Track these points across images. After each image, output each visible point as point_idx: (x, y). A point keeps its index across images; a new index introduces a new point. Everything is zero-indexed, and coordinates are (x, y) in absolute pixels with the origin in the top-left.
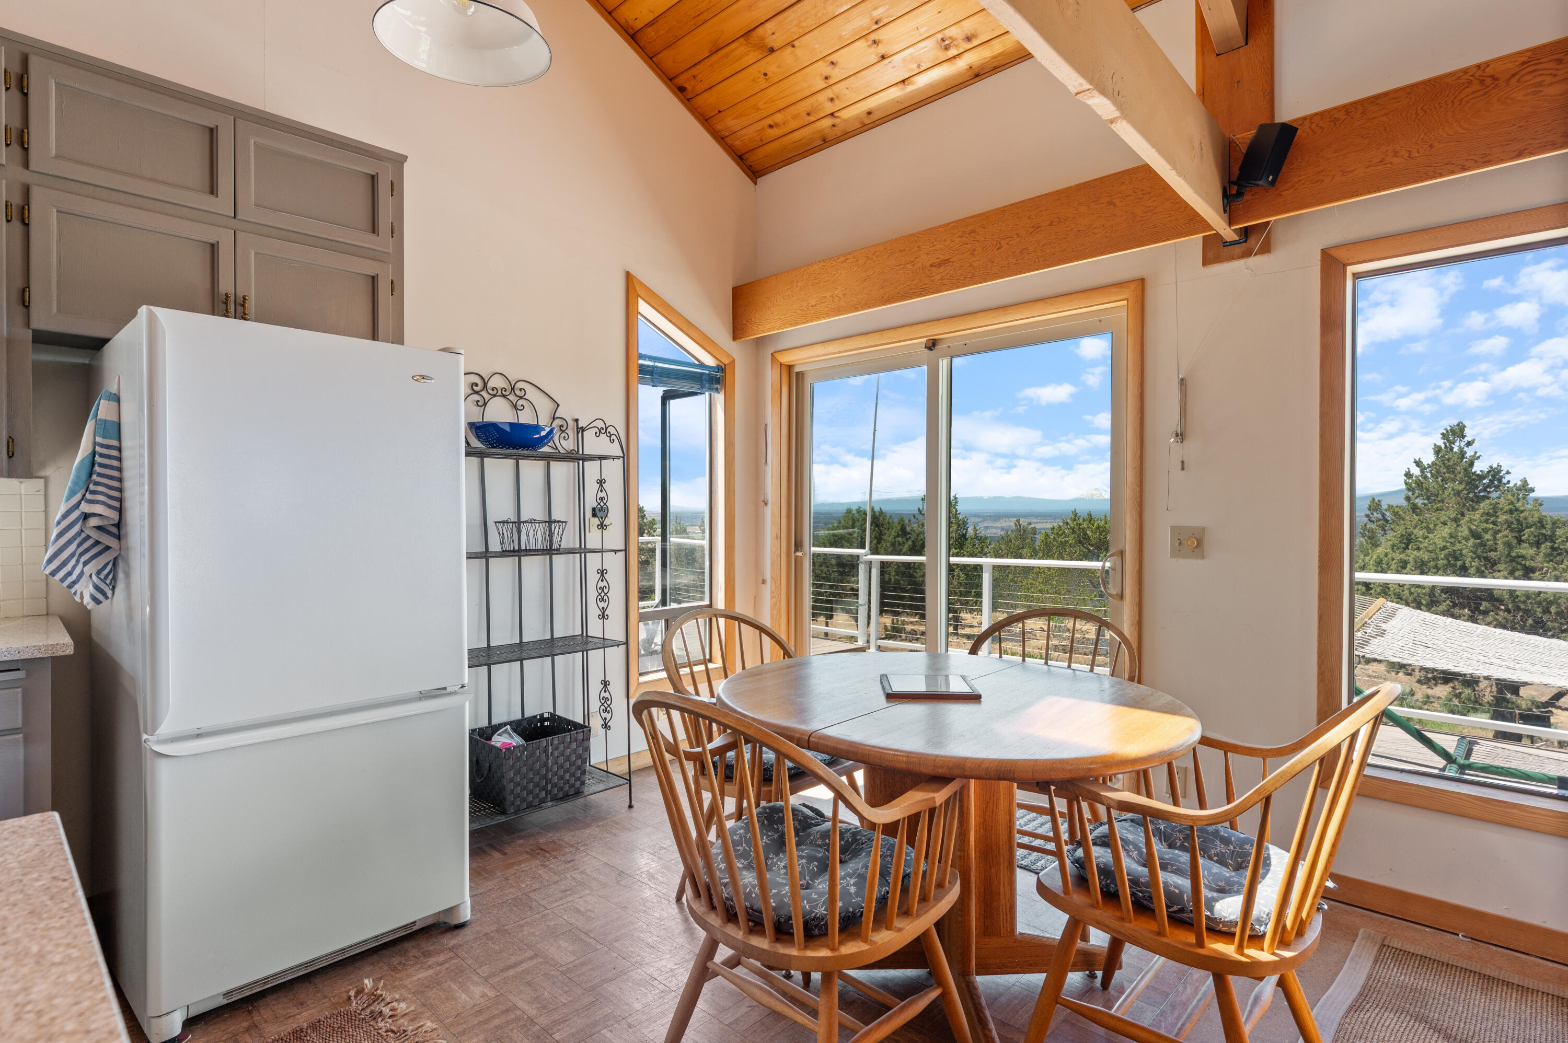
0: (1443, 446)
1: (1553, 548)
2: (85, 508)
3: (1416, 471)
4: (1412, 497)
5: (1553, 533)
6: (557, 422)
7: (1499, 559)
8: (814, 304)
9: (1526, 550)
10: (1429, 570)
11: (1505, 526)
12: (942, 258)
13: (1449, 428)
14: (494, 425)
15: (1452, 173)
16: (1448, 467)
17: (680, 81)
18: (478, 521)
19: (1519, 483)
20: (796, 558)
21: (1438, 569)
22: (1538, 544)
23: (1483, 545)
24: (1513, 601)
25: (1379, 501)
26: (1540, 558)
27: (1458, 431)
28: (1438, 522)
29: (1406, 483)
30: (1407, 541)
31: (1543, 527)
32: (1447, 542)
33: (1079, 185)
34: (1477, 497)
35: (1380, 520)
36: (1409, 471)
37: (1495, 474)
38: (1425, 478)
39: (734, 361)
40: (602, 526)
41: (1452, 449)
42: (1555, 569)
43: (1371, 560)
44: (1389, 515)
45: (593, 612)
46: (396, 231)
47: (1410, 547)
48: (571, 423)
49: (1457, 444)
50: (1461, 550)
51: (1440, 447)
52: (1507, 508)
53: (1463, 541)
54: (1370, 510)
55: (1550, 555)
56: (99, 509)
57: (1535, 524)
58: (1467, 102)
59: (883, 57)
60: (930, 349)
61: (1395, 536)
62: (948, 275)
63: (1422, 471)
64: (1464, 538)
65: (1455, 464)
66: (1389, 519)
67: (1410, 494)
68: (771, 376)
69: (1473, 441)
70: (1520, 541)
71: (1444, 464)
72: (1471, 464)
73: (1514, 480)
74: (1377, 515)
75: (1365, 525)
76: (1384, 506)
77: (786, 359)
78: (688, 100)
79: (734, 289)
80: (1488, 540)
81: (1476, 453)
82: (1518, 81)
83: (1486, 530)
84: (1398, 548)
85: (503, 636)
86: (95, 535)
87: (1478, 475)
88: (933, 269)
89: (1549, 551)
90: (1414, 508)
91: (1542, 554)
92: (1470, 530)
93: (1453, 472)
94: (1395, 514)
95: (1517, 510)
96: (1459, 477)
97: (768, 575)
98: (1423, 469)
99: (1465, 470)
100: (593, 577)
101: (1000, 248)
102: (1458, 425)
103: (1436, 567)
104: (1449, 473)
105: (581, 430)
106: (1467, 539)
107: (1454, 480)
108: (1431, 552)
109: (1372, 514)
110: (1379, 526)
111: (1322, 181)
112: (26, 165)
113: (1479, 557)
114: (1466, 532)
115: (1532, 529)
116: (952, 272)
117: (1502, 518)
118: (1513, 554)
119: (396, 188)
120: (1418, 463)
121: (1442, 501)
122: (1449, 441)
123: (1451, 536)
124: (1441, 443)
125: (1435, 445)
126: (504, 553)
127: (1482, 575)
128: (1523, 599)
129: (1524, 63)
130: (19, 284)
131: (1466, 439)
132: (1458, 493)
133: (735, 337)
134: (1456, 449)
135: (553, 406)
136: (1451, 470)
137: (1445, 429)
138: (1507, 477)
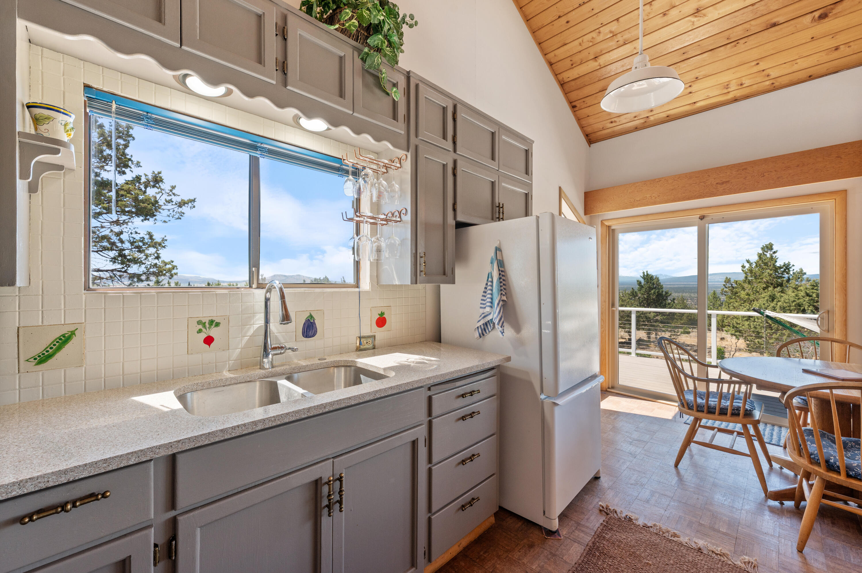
0: (762, 254)
4: (747, 277)
8: (638, 200)
12: (724, 180)
13: (765, 246)
16: (764, 263)
17: (576, 103)
20: (613, 311)
27: (769, 247)
28: (760, 288)
29: (743, 271)
33: (816, 149)
34: (778, 276)
35: (730, 287)
36: (744, 265)
37: (787, 267)
38: (753, 268)
41: (766, 255)
44: (735, 285)
49: (769, 252)
51: (760, 254)
54: (725, 282)
59: (690, 93)
60: (702, 219)
62: (728, 188)
65: (768, 262)
67: (746, 275)
68: (601, 231)
69: (777, 251)
71: (762, 261)
72: (776, 262)
73: (796, 269)
74: (728, 285)
76: (732, 280)
77: (607, 223)
78: (575, 111)
79: (585, 193)
81: (778, 257)
87: (779, 267)
88: (718, 185)
90: (749, 282)
94: (739, 284)
96: (770, 267)
98: (751, 264)
99: (773, 264)
101: (763, 176)
102: (769, 244)
104: (765, 265)
107: (768, 269)
109: (726, 284)
110: (730, 290)
112: (455, 151)
116: (731, 187)
119: (531, 155)
120: (749, 261)
122: (765, 251)
124: (761, 252)
125: (758, 253)
130: (453, 201)
131: (773, 251)
132: (770, 275)
133: (586, 214)
134: (768, 255)
136: (766, 264)
137: (763, 246)
138: (793, 267)
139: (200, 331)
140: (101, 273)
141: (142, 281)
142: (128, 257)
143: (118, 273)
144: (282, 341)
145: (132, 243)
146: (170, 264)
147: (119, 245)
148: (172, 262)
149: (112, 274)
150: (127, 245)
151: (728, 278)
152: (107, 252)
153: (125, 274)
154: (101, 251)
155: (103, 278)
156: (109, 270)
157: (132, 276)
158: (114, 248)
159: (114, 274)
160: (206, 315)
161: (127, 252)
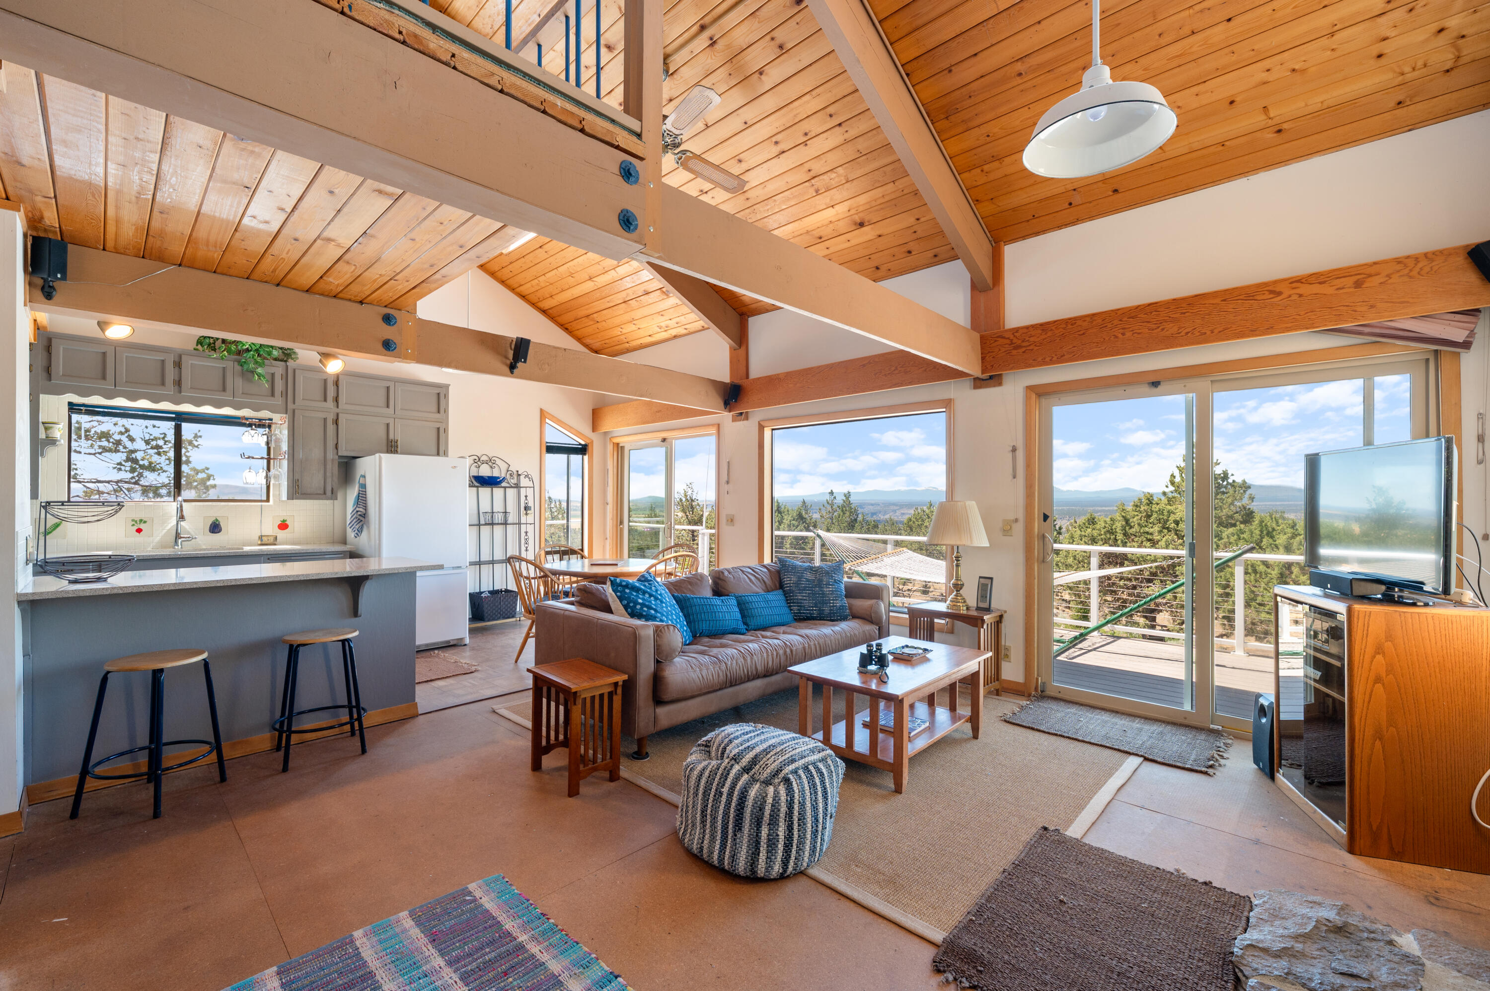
2: (357, 509)
6: (509, 472)
14: (482, 477)
17: (566, 326)
18: (476, 512)
20: (621, 529)
37: (1223, 475)
39: (592, 442)
40: (526, 514)
45: (523, 548)
46: (446, 411)
48: (515, 473)
56: (361, 510)
68: (610, 447)
77: (616, 440)
78: (570, 332)
79: (592, 410)
85: (485, 557)
86: (359, 517)
97: (608, 537)
100: (523, 534)
105: (519, 475)
112: (338, 407)
119: (446, 396)
126: (486, 524)
130: (335, 442)
133: (593, 431)
135: (507, 466)
139: (133, 525)
140: (99, 485)
141: (162, 497)
142: (141, 463)
143: (126, 486)
144: (193, 533)
145: (147, 442)
146: (204, 472)
147: (129, 444)
148: (208, 469)
149: (115, 487)
150: (140, 445)
152: (107, 454)
153: (137, 486)
154: (100, 453)
155: (103, 493)
156: (111, 481)
157: (146, 490)
158: (121, 448)
159: (119, 487)
160: (137, 517)
161: (139, 456)
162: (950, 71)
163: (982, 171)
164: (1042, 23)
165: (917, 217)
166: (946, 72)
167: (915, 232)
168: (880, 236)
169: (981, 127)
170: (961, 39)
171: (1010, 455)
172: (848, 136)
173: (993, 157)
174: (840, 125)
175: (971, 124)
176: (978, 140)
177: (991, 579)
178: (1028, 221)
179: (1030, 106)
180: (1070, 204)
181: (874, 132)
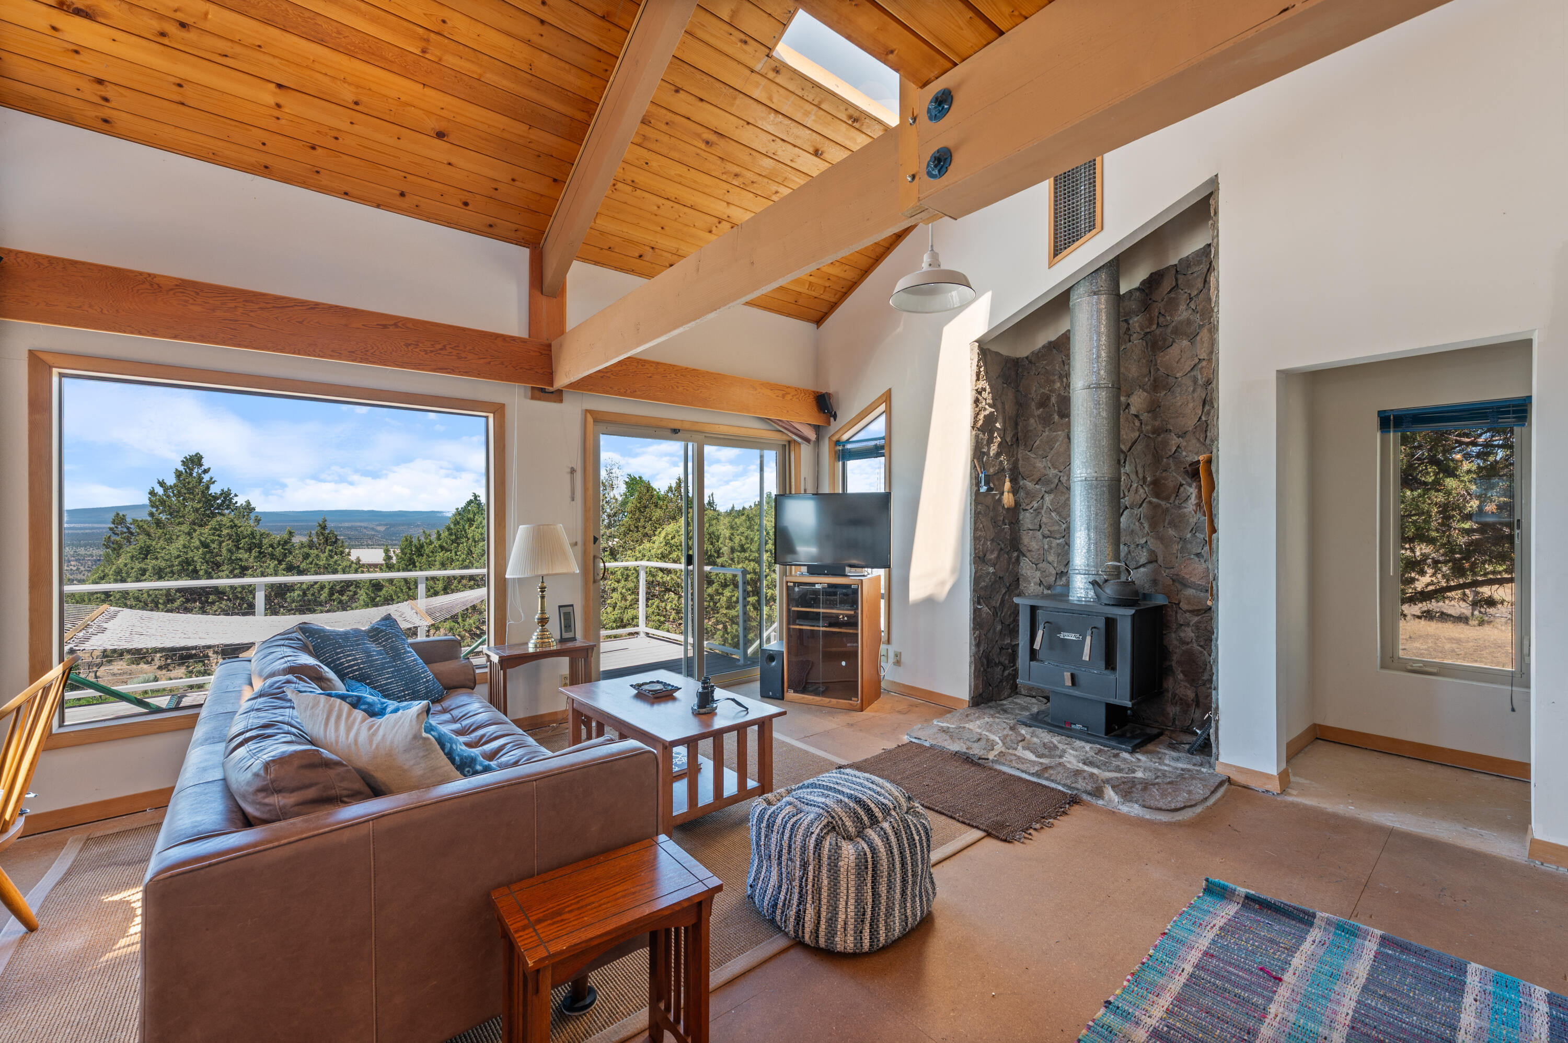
0: (184, 471)
1: (260, 553)
3: (160, 491)
4: (156, 513)
5: (261, 542)
7: (223, 562)
9: (243, 555)
10: (166, 575)
11: (227, 538)
13: (188, 457)
15: (132, 333)
16: (188, 489)
19: (244, 504)
21: (174, 574)
22: (250, 550)
23: (211, 552)
24: (233, 593)
25: (123, 515)
26: (251, 560)
27: (196, 460)
29: (151, 501)
30: (146, 552)
31: (254, 538)
32: (180, 551)
34: (212, 513)
35: (125, 533)
36: (154, 490)
37: (226, 496)
38: (168, 496)
41: (191, 474)
42: (261, 566)
43: (111, 570)
44: (134, 529)
47: (149, 557)
49: (196, 470)
50: (193, 558)
51: (182, 472)
52: (228, 524)
53: (195, 551)
54: (114, 523)
55: (258, 557)
57: (249, 536)
58: (142, 293)
61: (134, 549)
63: (165, 491)
64: (195, 548)
65: (193, 487)
66: (134, 531)
67: (154, 510)
69: (209, 469)
70: (238, 548)
71: (185, 486)
72: (208, 488)
73: (240, 501)
74: (120, 529)
75: (109, 537)
76: (129, 520)
80: (214, 548)
81: (211, 478)
82: (174, 294)
83: (213, 541)
84: (137, 559)
87: (213, 496)
89: (257, 554)
90: (158, 523)
91: (252, 557)
92: (200, 541)
93: (193, 493)
94: (140, 527)
95: (236, 526)
96: (197, 498)
98: (166, 489)
99: (203, 492)
102: (196, 455)
103: (172, 572)
104: (189, 493)
106: (197, 548)
107: (193, 500)
108: (167, 560)
109: (117, 527)
110: (124, 538)
111: (27, 303)
113: (207, 562)
114: (198, 543)
115: (247, 540)
117: (225, 532)
118: (233, 558)
120: (162, 484)
121: (183, 516)
122: (189, 468)
123: (184, 547)
124: (181, 468)
125: (177, 470)
127: (210, 577)
128: (239, 589)
129: (177, 285)
131: (203, 468)
132: (197, 510)
134: (195, 475)
136: (191, 491)
137: (185, 458)
138: (235, 498)
151: (121, 514)
162: (677, 91)
163: (614, 185)
164: (750, 126)
165: (515, 177)
166: (673, 88)
167: (496, 189)
168: (450, 164)
169: (650, 152)
170: (706, 78)
171: (568, 476)
172: (536, 39)
173: (633, 181)
174: (542, 22)
175: (646, 144)
176: (638, 159)
177: (572, 606)
178: (602, 249)
179: (691, 169)
180: (641, 256)
181: (567, 66)
